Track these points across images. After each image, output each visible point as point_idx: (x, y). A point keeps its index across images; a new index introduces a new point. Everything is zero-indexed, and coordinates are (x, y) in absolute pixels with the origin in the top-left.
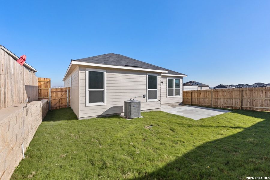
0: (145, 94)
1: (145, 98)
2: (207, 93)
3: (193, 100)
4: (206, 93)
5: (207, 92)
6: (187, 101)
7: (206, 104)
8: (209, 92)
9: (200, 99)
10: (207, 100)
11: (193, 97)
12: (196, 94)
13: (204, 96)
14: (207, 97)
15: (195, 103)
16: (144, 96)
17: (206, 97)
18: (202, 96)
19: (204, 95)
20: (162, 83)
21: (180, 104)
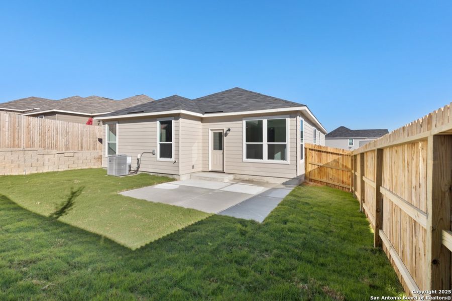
1: (156, 155)
20: (229, 130)
21: (287, 182)
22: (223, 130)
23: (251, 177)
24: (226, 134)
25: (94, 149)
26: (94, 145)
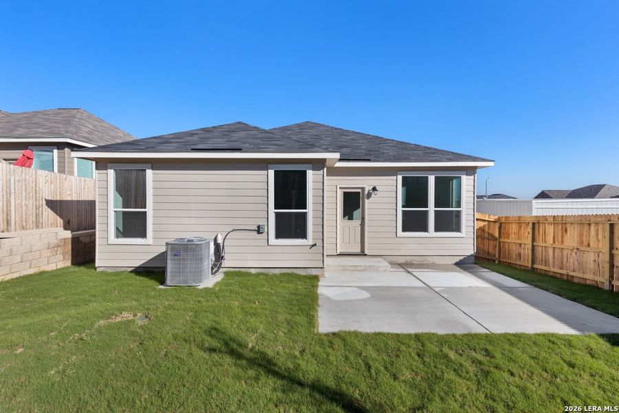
0: (262, 222)
1: (265, 234)
2: (593, 227)
3: (539, 251)
4: (586, 227)
5: (589, 224)
6: (520, 254)
7: (586, 276)
8: (600, 227)
9: (565, 252)
10: (590, 258)
11: (539, 243)
12: (550, 230)
13: (581, 243)
14: (592, 244)
15: (546, 263)
16: (259, 230)
17: (585, 243)
18: (571, 239)
19: (581, 235)
20: (374, 189)
21: (460, 261)
22: (363, 189)
23: (409, 259)
24: (369, 196)
25: (38, 225)
26: (37, 215)
